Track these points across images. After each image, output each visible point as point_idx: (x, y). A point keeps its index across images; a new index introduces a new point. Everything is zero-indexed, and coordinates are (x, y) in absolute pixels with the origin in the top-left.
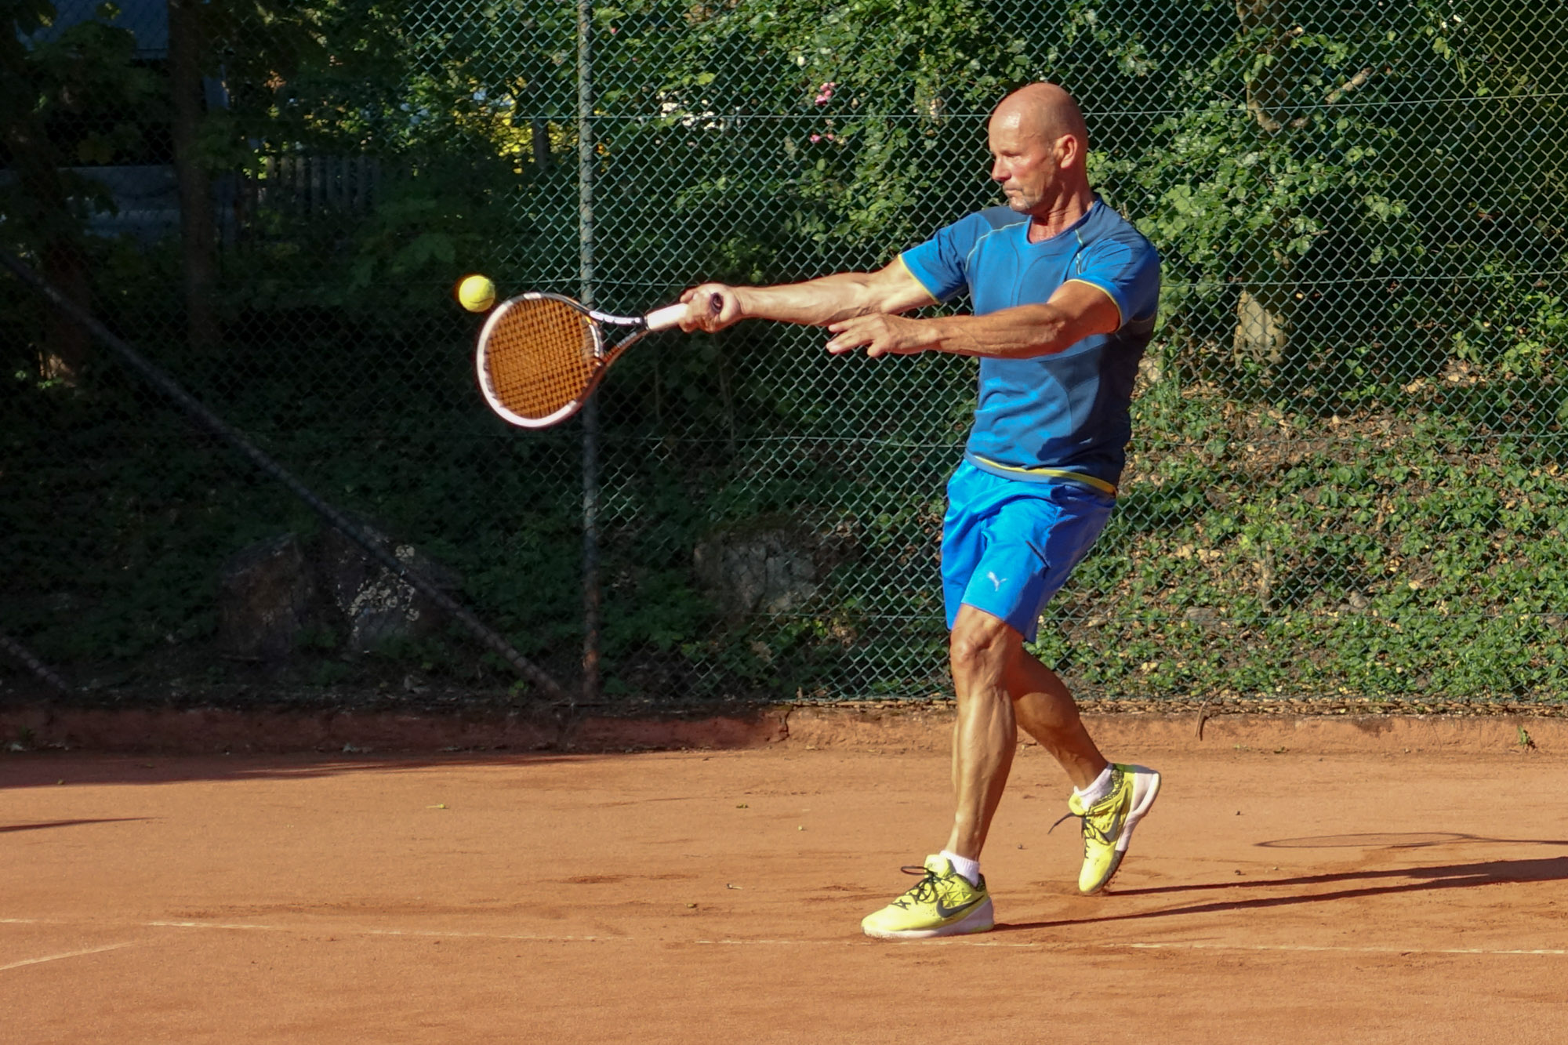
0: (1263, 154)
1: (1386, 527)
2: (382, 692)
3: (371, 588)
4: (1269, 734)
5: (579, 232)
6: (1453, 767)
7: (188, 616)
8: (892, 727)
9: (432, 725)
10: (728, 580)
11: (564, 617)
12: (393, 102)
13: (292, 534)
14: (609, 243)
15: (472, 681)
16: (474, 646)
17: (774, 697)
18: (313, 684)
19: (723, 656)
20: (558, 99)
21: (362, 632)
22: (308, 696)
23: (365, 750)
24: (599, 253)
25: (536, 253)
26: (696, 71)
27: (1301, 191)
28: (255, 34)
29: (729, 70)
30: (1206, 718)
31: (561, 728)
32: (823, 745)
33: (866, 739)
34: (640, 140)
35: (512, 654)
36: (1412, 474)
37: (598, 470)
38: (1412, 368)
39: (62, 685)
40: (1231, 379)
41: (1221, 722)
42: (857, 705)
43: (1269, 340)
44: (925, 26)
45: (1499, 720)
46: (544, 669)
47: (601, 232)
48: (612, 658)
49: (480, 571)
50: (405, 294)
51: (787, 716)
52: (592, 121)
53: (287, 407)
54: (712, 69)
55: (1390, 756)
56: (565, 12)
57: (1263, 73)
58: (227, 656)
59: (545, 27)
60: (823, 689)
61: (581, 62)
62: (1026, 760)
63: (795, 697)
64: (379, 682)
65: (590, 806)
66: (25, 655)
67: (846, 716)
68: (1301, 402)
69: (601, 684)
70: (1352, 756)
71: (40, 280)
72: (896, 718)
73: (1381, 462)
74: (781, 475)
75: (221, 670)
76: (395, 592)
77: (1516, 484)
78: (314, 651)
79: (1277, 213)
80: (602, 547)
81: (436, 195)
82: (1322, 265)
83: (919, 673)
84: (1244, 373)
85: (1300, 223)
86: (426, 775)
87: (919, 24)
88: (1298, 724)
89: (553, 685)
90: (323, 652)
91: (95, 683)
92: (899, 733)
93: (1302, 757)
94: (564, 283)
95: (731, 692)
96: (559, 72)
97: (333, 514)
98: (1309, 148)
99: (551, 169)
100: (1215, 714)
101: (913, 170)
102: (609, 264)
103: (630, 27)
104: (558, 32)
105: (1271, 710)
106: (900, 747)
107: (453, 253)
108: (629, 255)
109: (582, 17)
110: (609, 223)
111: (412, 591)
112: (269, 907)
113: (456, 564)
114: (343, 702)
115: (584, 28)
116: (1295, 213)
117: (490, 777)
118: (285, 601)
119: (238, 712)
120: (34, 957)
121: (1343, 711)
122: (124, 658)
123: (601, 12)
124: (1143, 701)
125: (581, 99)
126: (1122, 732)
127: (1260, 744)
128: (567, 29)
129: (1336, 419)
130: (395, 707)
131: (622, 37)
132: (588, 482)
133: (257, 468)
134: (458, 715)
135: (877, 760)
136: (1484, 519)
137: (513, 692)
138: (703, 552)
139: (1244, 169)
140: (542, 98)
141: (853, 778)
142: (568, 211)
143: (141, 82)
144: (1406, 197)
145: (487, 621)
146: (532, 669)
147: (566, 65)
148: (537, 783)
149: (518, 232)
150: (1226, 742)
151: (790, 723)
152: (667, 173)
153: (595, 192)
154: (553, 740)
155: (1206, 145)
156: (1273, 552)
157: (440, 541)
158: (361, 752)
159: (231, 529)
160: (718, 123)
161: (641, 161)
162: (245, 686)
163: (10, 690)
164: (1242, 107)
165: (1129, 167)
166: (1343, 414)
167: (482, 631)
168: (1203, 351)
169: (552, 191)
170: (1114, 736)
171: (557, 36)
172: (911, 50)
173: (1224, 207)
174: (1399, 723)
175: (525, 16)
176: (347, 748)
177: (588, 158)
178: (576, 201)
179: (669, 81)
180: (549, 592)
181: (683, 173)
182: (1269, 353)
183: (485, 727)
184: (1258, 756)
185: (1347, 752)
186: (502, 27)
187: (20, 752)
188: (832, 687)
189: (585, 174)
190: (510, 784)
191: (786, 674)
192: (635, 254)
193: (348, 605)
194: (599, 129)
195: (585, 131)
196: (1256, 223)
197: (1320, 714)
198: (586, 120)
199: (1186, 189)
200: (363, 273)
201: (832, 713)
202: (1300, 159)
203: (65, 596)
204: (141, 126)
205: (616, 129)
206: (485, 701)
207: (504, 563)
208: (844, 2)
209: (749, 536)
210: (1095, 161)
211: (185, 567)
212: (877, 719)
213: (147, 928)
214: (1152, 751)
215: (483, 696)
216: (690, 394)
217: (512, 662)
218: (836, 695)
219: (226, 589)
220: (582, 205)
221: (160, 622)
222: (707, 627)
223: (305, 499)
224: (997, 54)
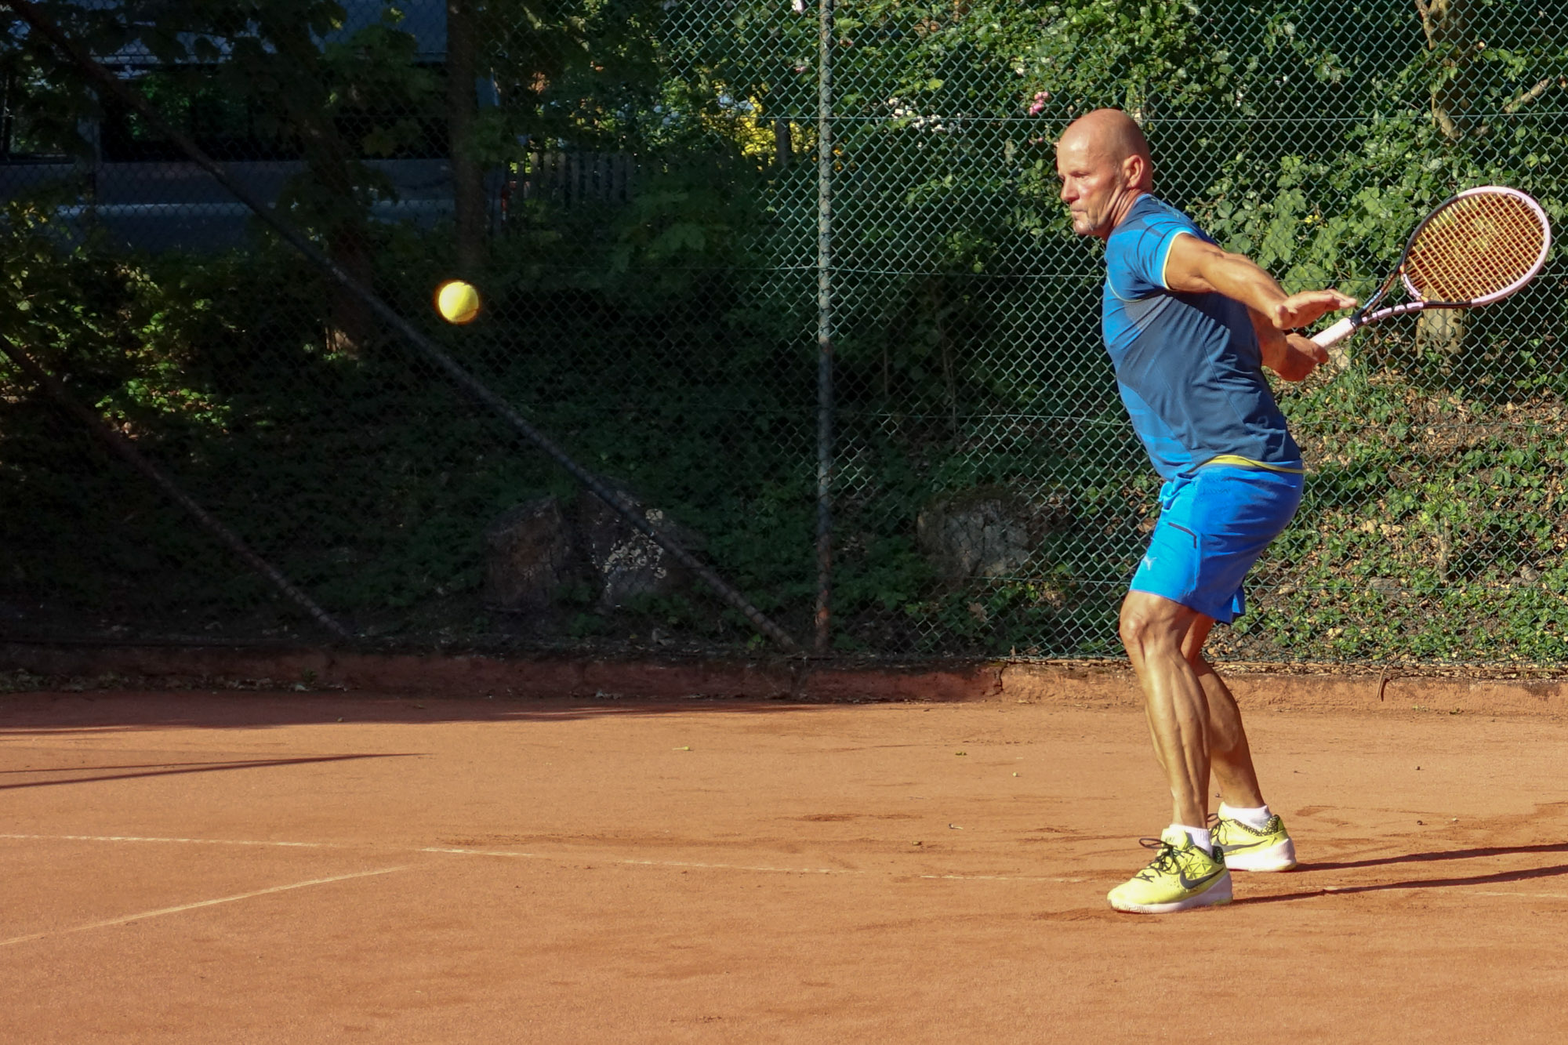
0: (1447, 159)
1: (1555, 506)
2: (633, 643)
3: (623, 548)
4: (1445, 697)
5: (818, 224)
7: (457, 571)
8: (1098, 684)
9: (676, 675)
10: (949, 547)
11: (800, 577)
12: (648, 105)
14: (845, 234)
15: (714, 635)
16: (717, 603)
17: (989, 654)
18: (568, 635)
19: (943, 616)
20: (801, 101)
21: (615, 586)
22: (564, 645)
23: (616, 696)
24: (836, 243)
25: (778, 243)
26: (927, 77)
28: (524, 39)
29: (957, 76)
30: (1387, 681)
31: (794, 680)
32: (1033, 699)
33: (1072, 694)
34: (875, 140)
37: (831, 442)
39: (342, 632)
40: (1414, 367)
41: (1401, 685)
42: (1065, 663)
43: (1448, 331)
44: (1137, 38)
46: (780, 626)
47: (837, 224)
48: (841, 616)
49: (722, 534)
50: (658, 279)
51: (1001, 672)
52: (831, 122)
53: (550, 381)
54: (941, 76)
56: (808, 21)
57: (1448, 84)
58: (490, 608)
59: (790, 35)
60: (1035, 648)
61: (822, 67)
63: (1008, 654)
64: (629, 634)
65: (821, 751)
66: (309, 603)
67: (1055, 673)
68: (1479, 389)
69: (831, 640)
70: (1522, 718)
71: (328, 261)
72: (1102, 676)
73: (1551, 445)
74: (999, 450)
75: (486, 621)
76: (645, 552)
78: (570, 604)
80: (834, 514)
81: (688, 188)
84: (1426, 361)
86: (672, 720)
87: (1131, 35)
88: (1472, 687)
89: (788, 640)
90: (578, 605)
91: (372, 630)
92: (1104, 689)
93: (1475, 718)
94: (804, 270)
95: (949, 649)
96: (802, 76)
97: (590, 479)
98: (1490, 154)
99: (793, 166)
100: (1396, 677)
102: (845, 253)
103: (868, 35)
104: (802, 40)
105: (1447, 674)
106: (1104, 702)
107: (702, 243)
108: (863, 245)
109: (824, 26)
110: (845, 216)
111: (661, 551)
112: (531, 837)
113: (700, 527)
114: (596, 652)
115: (825, 37)
117: (728, 722)
118: (545, 558)
119: (502, 659)
120: (319, 878)
121: (1514, 676)
122: (398, 608)
123: (841, 22)
124: (1329, 664)
125: (821, 101)
126: (1309, 692)
127: (1437, 705)
128: (809, 37)
129: (1510, 406)
130: (644, 658)
131: (860, 45)
132: (822, 454)
133: (521, 436)
134: (701, 666)
135: (1082, 713)
137: (751, 645)
138: (926, 520)
139: (1428, 173)
140: (786, 100)
141: (1061, 729)
142: (807, 204)
143: (423, 81)
145: (728, 580)
146: (768, 625)
147: (809, 71)
148: (772, 729)
149: (762, 223)
150: (1405, 703)
151: (1004, 678)
152: (899, 171)
153: (833, 187)
154: (788, 691)
155: (1393, 151)
156: (1450, 528)
157: (687, 506)
158: (612, 697)
159: (497, 492)
160: (946, 125)
161: (876, 159)
162: (506, 636)
163: (295, 636)
164: (1427, 115)
165: (1323, 170)
166: (1517, 401)
168: (1387, 341)
169: (794, 185)
170: (1302, 696)
171: (800, 43)
172: (1122, 59)
173: (1411, 209)
174: (1566, 688)
175: (772, 24)
176: (599, 694)
177: (826, 156)
178: (815, 195)
179: (902, 86)
180: (785, 555)
181: (914, 171)
182: (1449, 343)
183: (725, 677)
184: (1435, 716)
185: (1517, 714)
186: (749, 35)
187: (302, 691)
188: (1043, 646)
189: (824, 171)
190: (749, 730)
191: (1001, 634)
192: (868, 245)
193: (602, 563)
194: (837, 129)
195: (825, 130)
197: (1492, 678)
198: (826, 120)
199: (1375, 190)
200: (621, 261)
201: (1042, 670)
202: (1481, 164)
203: (346, 550)
204: (420, 122)
205: (853, 129)
206: (727, 652)
207: (744, 527)
208: (1063, 15)
209: (968, 505)
210: (1292, 164)
211: (455, 526)
212: (1084, 676)
213: (419, 853)
214: (1336, 710)
215: (723, 649)
216: (916, 374)
217: (751, 618)
218: (1046, 654)
219: (492, 546)
220: (821, 199)
221: (431, 576)
222: (928, 589)
223: (564, 465)
224: (1202, 64)
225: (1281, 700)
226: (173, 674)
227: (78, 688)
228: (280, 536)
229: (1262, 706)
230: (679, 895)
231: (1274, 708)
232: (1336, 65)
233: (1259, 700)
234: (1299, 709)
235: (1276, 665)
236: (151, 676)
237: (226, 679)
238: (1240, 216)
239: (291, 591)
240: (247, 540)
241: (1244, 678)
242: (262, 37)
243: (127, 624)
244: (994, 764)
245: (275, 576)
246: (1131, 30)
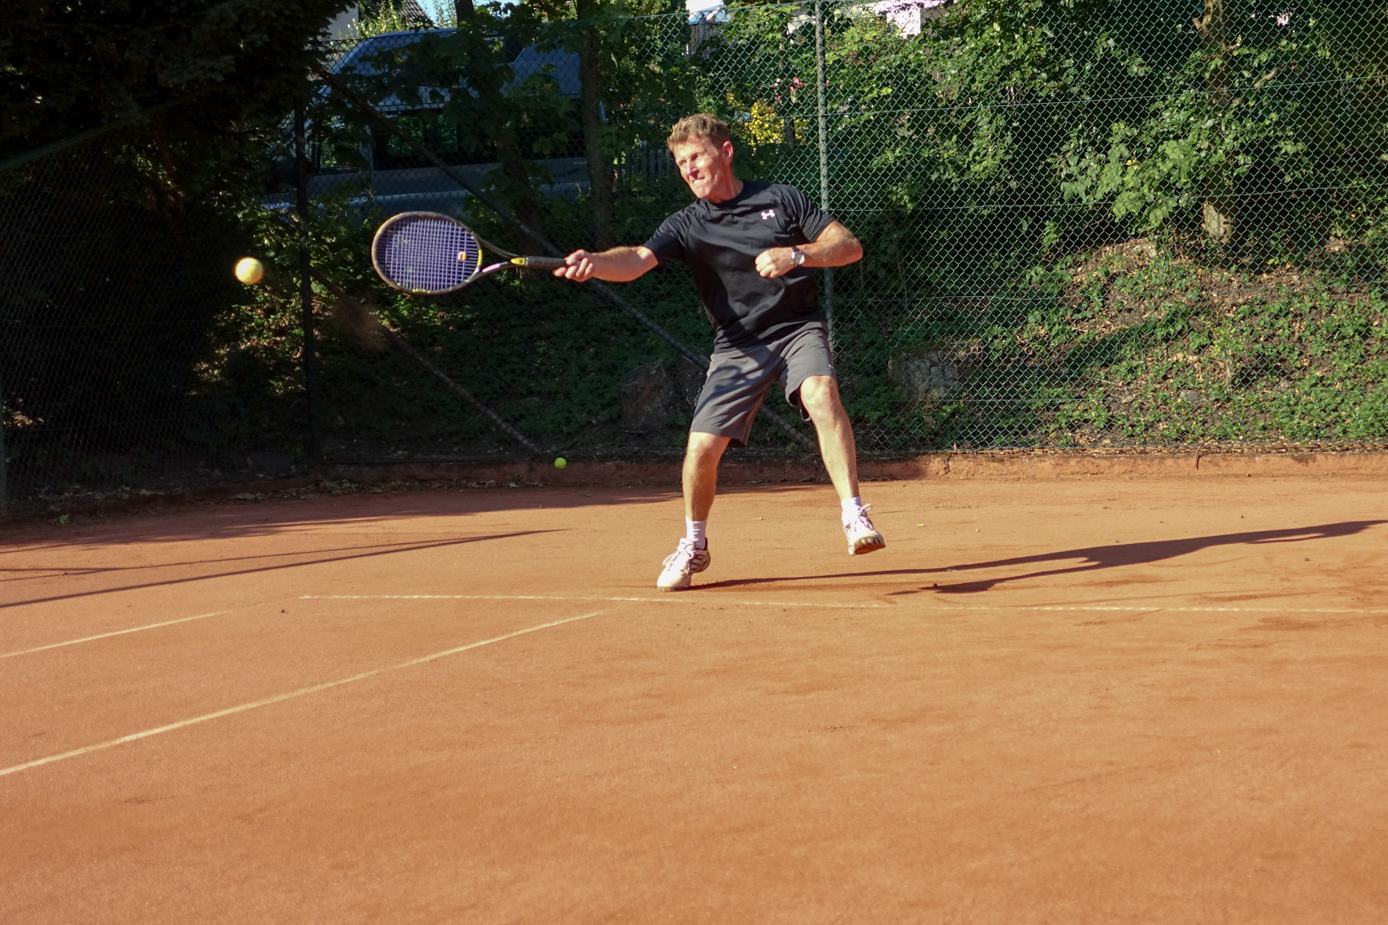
0: (1217, 120)
1: (1300, 338)
4: (1239, 466)
5: (820, 182)
6: (1359, 483)
7: (603, 407)
8: (1010, 465)
9: (743, 469)
10: (909, 381)
13: (661, 360)
14: (837, 188)
15: (765, 443)
16: (766, 423)
17: (939, 448)
19: (908, 426)
24: (832, 193)
27: (1241, 140)
30: (1200, 456)
32: (970, 476)
33: (995, 472)
35: (788, 427)
36: (1314, 307)
37: (834, 319)
38: (1312, 244)
39: (536, 450)
40: (1199, 254)
41: (1209, 459)
42: (989, 452)
43: (1222, 231)
44: (1014, 54)
45: (1383, 454)
46: (807, 435)
47: (832, 182)
51: (948, 460)
53: (654, 289)
55: (1316, 477)
56: (809, 55)
57: (1216, 70)
58: (626, 431)
60: (968, 443)
61: (819, 83)
62: (1093, 483)
63: (952, 448)
66: (515, 433)
67: (983, 459)
68: (1243, 266)
70: (1292, 478)
71: (518, 221)
72: (1013, 460)
73: (1295, 300)
75: (623, 440)
77: (1378, 310)
78: (674, 427)
79: (1227, 153)
82: (1255, 183)
83: (1025, 433)
84: (1207, 250)
85: (1241, 158)
87: (1011, 53)
88: (1257, 459)
91: (554, 448)
92: (1015, 468)
93: (1261, 479)
95: (914, 446)
96: (807, 89)
97: (684, 349)
98: (1245, 114)
100: (1205, 454)
101: (1009, 139)
102: (838, 200)
104: (807, 67)
105: (1239, 451)
106: (1015, 476)
108: (849, 194)
109: (819, 57)
110: (837, 176)
115: (821, 64)
116: (1237, 153)
117: (781, 499)
118: (658, 399)
119: (634, 463)
121: (1284, 450)
122: (569, 434)
124: (1160, 447)
125: (819, 104)
126: (1149, 466)
127: (1234, 471)
128: (811, 64)
129: (1265, 276)
133: (639, 324)
134: (758, 462)
135: (1002, 485)
136: (1360, 333)
137: (789, 448)
138: (893, 365)
139: (1205, 129)
141: (994, 496)
142: (813, 170)
144: (1306, 141)
145: (772, 408)
146: (799, 436)
147: (811, 86)
148: (811, 503)
150: (1213, 470)
151: (950, 463)
153: (829, 158)
154: (813, 476)
155: (1182, 116)
156: (1233, 356)
159: (625, 359)
162: (637, 448)
163: (508, 453)
164: (1202, 92)
165: (1136, 132)
166: (1269, 272)
167: (770, 414)
168: (1182, 237)
169: (804, 159)
170: (1145, 468)
173: (1194, 152)
174: (1320, 457)
177: (824, 138)
178: (817, 166)
182: (1222, 238)
183: (774, 469)
184: (1233, 478)
185: (1287, 475)
187: (515, 488)
188: (974, 442)
189: (823, 148)
190: (796, 504)
191: (946, 435)
192: (853, 196)
194: (830, 122)
195: (822, 123)
196: (1214, 160)
197: (1269, 452)
199: (1172, 143)
201: (974, 457)
202: (1240, 120)
203: (536, 399)
206: (773, 454)
208: (964, 42)
209: (920, 356)
210: (1120, 128)
211: (600, 381)
212: (1002, 461)
213: (610, 601)
214: (1168, 477)
215: (771, 451)
216: (882, 273)
217: (788, 432)
218: (977, 447)
219: (625, 393)
220: (822, 166)
221: (588, 412)
222: (898, 409)
223: (668, 341)
224: (1057, 68)
225: (1131, 471)
226: (435, 479)
227: (380, 491)
228: (496, 392)
229: (1118, 475)
230: (785, 627)
231: (1127, 476)
232: (1142, 65)
233: (1116, 472)
234: (1143, 477)
235: (1125, 448)
236: (422, 481)
237: (468, 481)
238: (1083, 165)
239: (504, 426)
240: (475, 395)
241: (1106, 458)
242: (469, 86)
243: (406, 450)
244: (961, 523)
245: (495, 417)
246: (1009, 50)
